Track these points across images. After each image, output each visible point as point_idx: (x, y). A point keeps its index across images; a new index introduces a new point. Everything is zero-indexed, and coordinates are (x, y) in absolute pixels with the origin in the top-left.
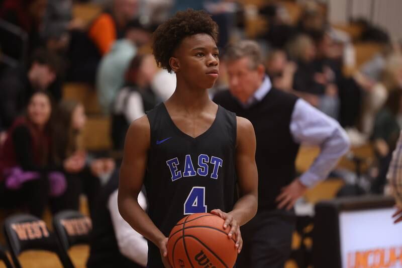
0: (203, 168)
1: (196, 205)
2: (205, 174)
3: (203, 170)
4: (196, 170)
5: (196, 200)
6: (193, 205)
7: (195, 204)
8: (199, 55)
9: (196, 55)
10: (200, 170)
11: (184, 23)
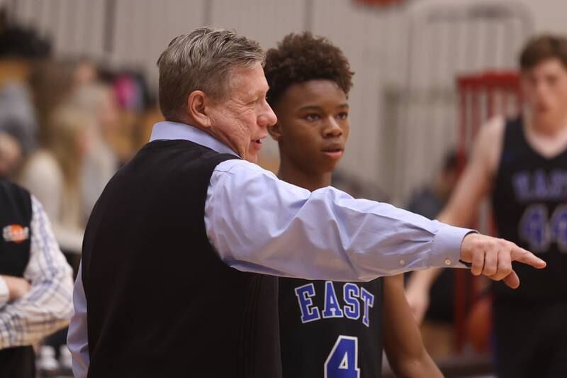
0: (352, 306)
1: (346, 367)
2: (355, 315)
3: (352, 310)
4: (342, 308)
5: (345, 359)
6: (341, 367)
7: (344, 365)
8: (310, 118)
9: (305, 117)
10: (347, 310)
11: (288, 61)
